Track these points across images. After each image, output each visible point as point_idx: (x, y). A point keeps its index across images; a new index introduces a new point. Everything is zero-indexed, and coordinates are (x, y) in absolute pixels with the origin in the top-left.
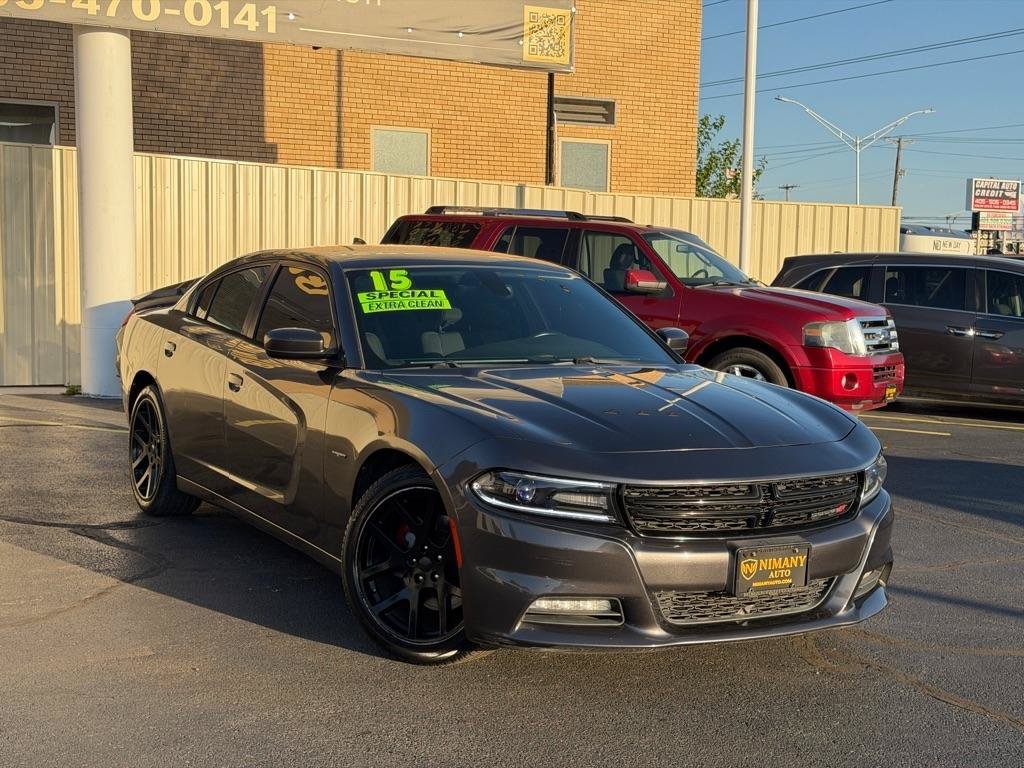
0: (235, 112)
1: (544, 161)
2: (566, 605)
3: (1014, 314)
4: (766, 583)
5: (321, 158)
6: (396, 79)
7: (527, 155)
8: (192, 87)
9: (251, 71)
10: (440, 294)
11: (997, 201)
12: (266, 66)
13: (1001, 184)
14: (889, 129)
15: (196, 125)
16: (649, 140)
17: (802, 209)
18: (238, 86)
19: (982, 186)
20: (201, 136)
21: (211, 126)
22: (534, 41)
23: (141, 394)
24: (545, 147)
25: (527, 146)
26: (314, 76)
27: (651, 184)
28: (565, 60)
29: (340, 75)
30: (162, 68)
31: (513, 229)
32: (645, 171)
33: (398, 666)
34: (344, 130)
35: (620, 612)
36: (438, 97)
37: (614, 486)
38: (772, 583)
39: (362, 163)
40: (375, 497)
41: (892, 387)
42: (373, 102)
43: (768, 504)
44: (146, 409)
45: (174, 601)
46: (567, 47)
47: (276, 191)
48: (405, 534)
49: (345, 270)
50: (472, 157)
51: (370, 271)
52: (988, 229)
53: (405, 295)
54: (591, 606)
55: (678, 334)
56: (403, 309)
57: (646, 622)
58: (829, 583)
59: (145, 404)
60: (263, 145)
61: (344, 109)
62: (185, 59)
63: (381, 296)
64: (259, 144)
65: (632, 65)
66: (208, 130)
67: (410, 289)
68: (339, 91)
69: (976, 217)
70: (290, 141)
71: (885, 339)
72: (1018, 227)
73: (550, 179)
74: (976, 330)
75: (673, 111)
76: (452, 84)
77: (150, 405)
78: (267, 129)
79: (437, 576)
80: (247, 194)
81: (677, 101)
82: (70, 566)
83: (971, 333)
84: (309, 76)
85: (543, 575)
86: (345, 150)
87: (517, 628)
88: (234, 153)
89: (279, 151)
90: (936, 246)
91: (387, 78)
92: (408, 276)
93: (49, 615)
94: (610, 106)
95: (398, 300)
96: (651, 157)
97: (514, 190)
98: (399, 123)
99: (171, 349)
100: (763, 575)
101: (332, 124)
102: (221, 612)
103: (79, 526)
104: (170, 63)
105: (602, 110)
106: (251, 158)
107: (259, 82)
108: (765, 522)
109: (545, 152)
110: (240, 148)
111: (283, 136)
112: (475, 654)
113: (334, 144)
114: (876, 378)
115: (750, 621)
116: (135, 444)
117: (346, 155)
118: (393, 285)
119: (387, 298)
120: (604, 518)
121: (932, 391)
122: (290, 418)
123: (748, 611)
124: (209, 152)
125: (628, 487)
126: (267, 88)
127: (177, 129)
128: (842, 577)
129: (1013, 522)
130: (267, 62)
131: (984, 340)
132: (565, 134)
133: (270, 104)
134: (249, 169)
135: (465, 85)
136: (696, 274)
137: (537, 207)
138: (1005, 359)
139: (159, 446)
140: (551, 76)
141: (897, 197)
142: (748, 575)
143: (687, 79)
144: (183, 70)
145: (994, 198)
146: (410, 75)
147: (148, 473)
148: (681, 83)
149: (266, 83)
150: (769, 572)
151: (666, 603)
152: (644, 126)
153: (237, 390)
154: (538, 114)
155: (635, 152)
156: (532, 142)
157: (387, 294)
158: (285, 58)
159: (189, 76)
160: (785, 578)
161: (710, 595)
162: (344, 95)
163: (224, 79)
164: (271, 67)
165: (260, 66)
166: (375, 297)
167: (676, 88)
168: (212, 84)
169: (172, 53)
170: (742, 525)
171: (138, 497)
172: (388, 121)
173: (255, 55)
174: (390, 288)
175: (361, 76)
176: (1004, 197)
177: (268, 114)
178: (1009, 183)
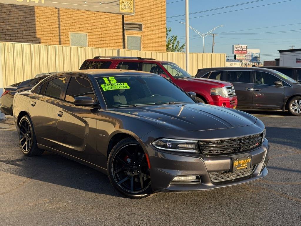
0: (27, 28)
1: (122, 42)
2: (183, 178)
3: (262, 83)
4: (240, 168)
5: (54, 42)
6: (76, 17)
7: (117, 40)
8: (13, 21)
9: (31, 15)
10: (126, 84)
11: (241, 51)
12: (36, 14)
13: (242, 46)
14: (212, 31)
15: (14, 32)
16: (152, 35)
17: (199, 55)
18: (27, 20)
19: (237, 47)
20: (16, 36)
21: (19, 33)
22: (123, 6)
23: (22, 119)
24: (122, 38)
25: (117, 37)
26: (51, 17)
27: (154, 48)
28: (132, 11)
29: (59, 17)
30: (3, 15)
31: (122, 63)
32: (152, 44)
33: (128, 199)
34: (61, 33)
35: (199, 179)
36: (89, 23)
37: (197, 141)
38: (242, 168)
39: (67, 44)
40: (118, 148)
41: (235, 106)
42: (70, 24)
43: (239, 144)
44: (25, 123)
45: (48, 184)
46: (133, 8)
47: (44, 53)
48: (127, 159)
49: (95, 78)
50: (101, 41)
51: (103, 78)
52: (239, 59)
53: (115, 85)
54: (190, 178)
55: (193, 94)
56: (116, 89)
57: (207, 182)
58: (254, 166)
59: (24, 121)
60: (36, 38)
61: (61, 27)
62: (10, 12)
63: (108, 85)
64: (35, 38)
65: (146, 13)
66: (18, 34)
67: (116, 83)
68: (59, 21)
69: (235, 56)
70: (44, 37)
71: (232, 92)
72: (247, 59)
73: (124, 47)
74: (253, 89)
75: (159, 26)
76: (94, 19)
77: (26, 121)
78: (37, 34)
79: (139, 171)
80: (35, 54)
81: (160, 24)
82: (10, 174)
83: (252, 89)
84: (49, 17)
85: (177, 169)
86: (62, 39)
87: (169, 186)
88: (27, 41)
89: (41, 40)
90: (230, 65)
91: (74, 17)
92: (115, 79)
93: (10, 191)
94: (141, 25)
95: (113, 86)
96: (153, 40)
97: (116, 51)
98: (78, 31)
99: (34, 104)
100: (239, 165)
101: (57, 31)
102: (65, 186)
103: (6, 161)
104: (6, 13)
105: (138, 26)
106: (35, 43)
107: (34, 19)
108: (239, 150)
109: (122, 39)
110: (29, 40)
111: (42, 35)
112: (153, 195)
113: (58, 38)
114: (231, 103)
115: (235, 179)
116: (20, 134)
117: (62, 41)
118: (111, 82)
119: (110, 86)
120: (194, 151)
121: (242, 106)
122: (83, 124)
123: (234, 176)
124: (19, 41)
125: (201, 141)
126: (36, 21)
127: (8, 34)
128: (258, 164)
129: (281, 144)
130: (36, 12)
131: (256, 91)
132: (128, 34)
133: (38, 25)
134: (34, 46)
135: (97, 19)
136: (176, 75)
137: (123, 56)
138: (259, 96)
139: (30, 134)
140: (123, 16)
141: (213, 51)
142: (236, 166)
143: (162, 17)
144: (10, 15)
145: (240, 50)
146: (81, 16)
147: (26, 143)
148: (161, 18)
149: (36, 19)
150: (241, 164)
151: (212, 175)
152: (151, 31)
153: (61, 116)
154: (120, 28)
155: (148, 39)
156: (118, 36)
157: (110, 85)
158: (42, 11)
159: (11, 17)
160: (245, 166)
161: (224, 173)
162: (61, 22)
163: (23, 18)
164: (37, 14)
165: (34, 14)
166: (106, 86)
167: (159, 20)
168: (19, 19)
169: (6, 10)
170: (232, 151)
171: (23, 151)
172: (74, 30)
173: (32, 11)
174: (110, 83)
175: (66, 16)
176: (243, 50)
177: (37, 29)
178: (244, 46)
